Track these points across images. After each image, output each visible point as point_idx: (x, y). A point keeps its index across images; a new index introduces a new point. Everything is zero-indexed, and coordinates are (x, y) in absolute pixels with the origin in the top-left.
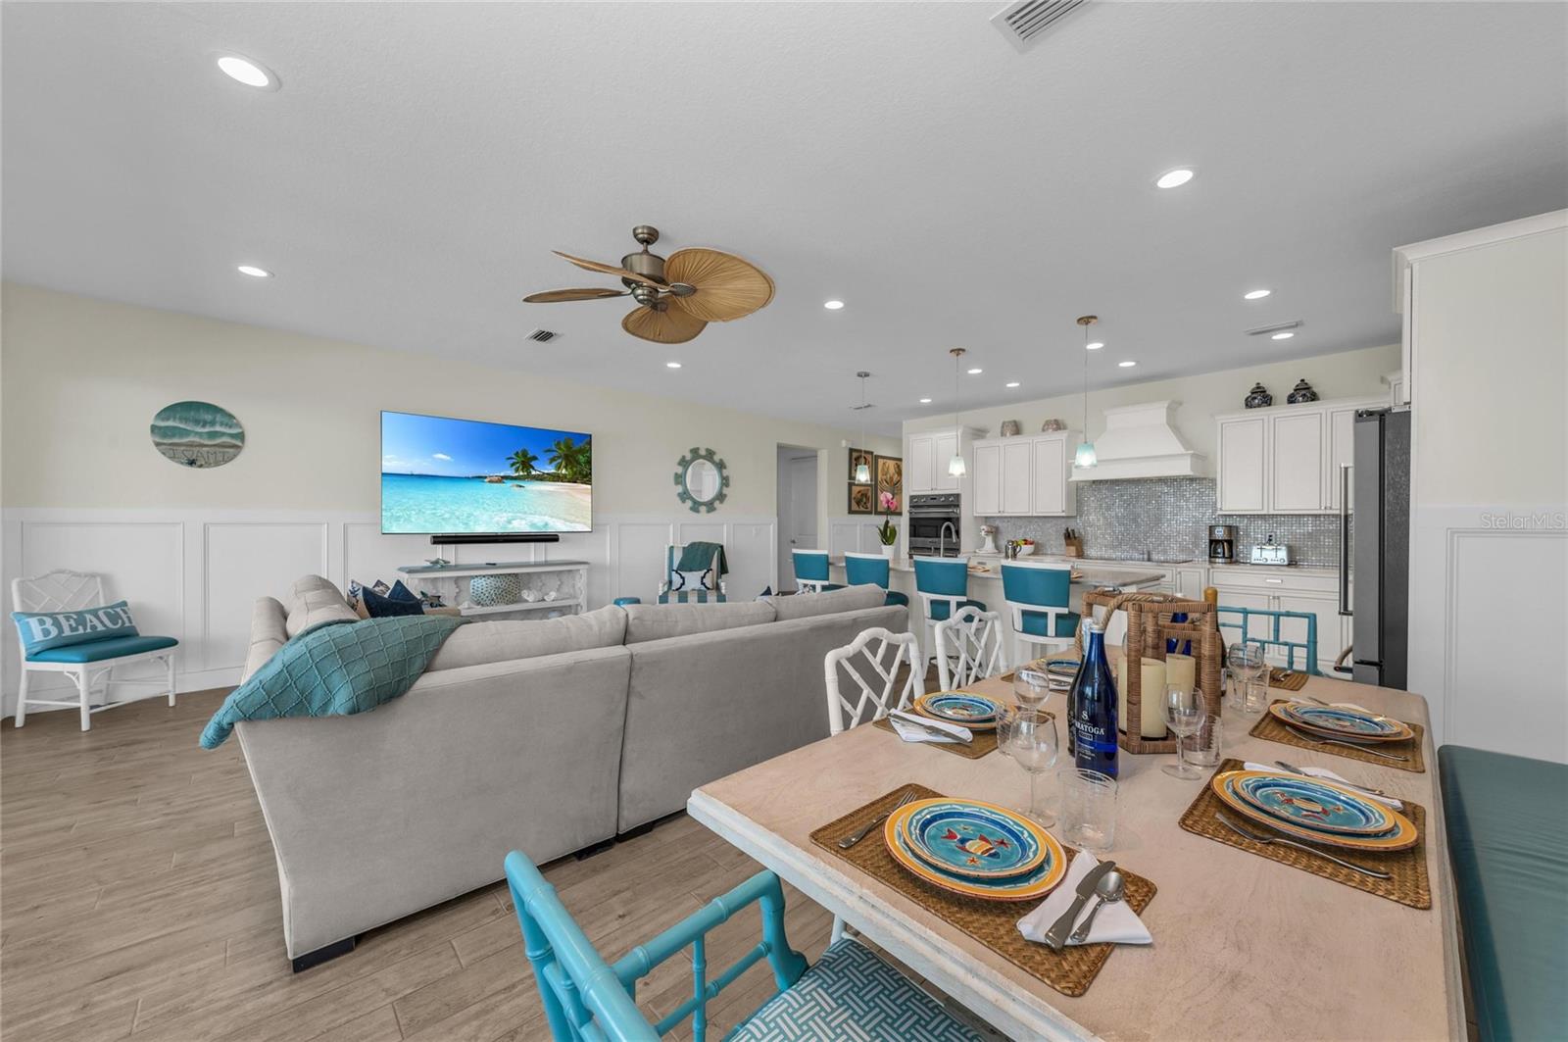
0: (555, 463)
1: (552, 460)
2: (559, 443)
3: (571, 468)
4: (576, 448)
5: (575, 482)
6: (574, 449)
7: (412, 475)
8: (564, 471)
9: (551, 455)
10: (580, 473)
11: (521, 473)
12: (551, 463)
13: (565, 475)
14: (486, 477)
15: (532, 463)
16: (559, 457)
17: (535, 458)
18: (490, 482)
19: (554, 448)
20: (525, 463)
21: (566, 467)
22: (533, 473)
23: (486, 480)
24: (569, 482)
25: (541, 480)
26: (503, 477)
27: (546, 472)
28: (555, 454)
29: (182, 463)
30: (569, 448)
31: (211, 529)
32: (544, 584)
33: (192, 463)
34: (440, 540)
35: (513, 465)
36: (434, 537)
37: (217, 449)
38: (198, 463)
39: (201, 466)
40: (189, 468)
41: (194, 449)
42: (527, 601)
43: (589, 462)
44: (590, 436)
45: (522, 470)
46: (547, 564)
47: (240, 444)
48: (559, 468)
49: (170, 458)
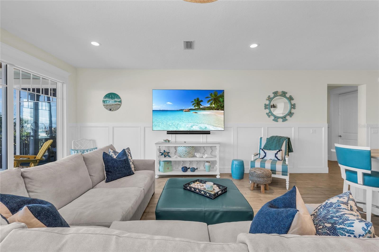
0: (210, 102)
1: (209, 101)
2: (211, 94)
3: (216, 104)
4: (219, 95)
5: (218, 110)
6: (218, 95)
7: (160, 110)
8: (213, 106)
9: (208, 99)
10: (220, 106)
11: (196, 108)
12: (208, 102)
13: (214, 107)
14: (184, 110)
15: (200, 103)
16: (211, 100)
17: (202, 101)
18: (185, 111)
19: (210, 97)
20: (198, 103)
21: (214, 104)
22: (201, 107)
23: (184, 111)
24: (216, 110)
25: (204, 110)
26: (189, 109)
27: (206, 106)
28: (210, 99)
29: (108, 110)
30: (216, 95)
31: (114, 128)
32: (205, 151)
33: (110, 110)
34: (169, 133)
35: (193, 104)
36: (167, 132)
37: (116, 106)
38: (112, 110)
39: (112, 111)
40: (110, 111)
41: (111, 106)
42: (197, 157)
43: (223, 101)
44: (224, 90)
45: (197, 106)
46: (207, 143)
47: (120, 104)
48: (212, 104)
49: (106, 109)
